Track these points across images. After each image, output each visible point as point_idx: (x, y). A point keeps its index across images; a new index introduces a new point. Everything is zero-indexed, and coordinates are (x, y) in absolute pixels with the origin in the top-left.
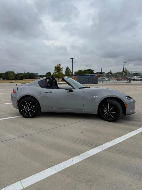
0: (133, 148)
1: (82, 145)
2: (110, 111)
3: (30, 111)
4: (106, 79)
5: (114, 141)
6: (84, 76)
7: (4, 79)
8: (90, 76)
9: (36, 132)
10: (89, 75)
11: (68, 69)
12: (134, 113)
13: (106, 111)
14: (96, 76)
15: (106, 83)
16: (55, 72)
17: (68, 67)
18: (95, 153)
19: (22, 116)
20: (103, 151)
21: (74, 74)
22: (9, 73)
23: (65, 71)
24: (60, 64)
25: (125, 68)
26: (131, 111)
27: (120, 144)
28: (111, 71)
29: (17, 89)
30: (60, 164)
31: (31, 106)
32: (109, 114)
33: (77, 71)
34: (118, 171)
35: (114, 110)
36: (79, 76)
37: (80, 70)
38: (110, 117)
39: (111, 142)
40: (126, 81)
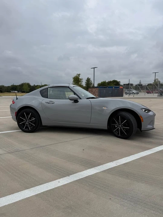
0: (140, 171)
1: (79, 164)
2: (122, 125)
3: (29, 124)
4: (133, 92)
5: (119, 160)
6: (106, 87)
7: (18, 92)
8: (114, 88)
9: (29, 148)
10: (112, 87)
11: (88, 80)
12: (153, 129)
13: (118, 126)
14: (121, 87)
15: (134, 96)
16: (74, 83)
17: (89, 78)
18: (90, 175)
19: (21, 130)
20: (100, 172)
21: (96, 85)
22: (23, 85)
23: (86, 83)
24: (79, 75)
25: (157, 79)
26: (149, 127)
27: (125, 164)
28: (140, 83)
29: (17, 100)
30: (42, 185)
31: (30, 119)
32: (121, 129)
33: (100, 82)
34: (111, 198)
35: (127, 124)
36: (102, 87)
37: (104, 81)
38: (122, 132)
39: (114, 162)
40: (157, 94)
